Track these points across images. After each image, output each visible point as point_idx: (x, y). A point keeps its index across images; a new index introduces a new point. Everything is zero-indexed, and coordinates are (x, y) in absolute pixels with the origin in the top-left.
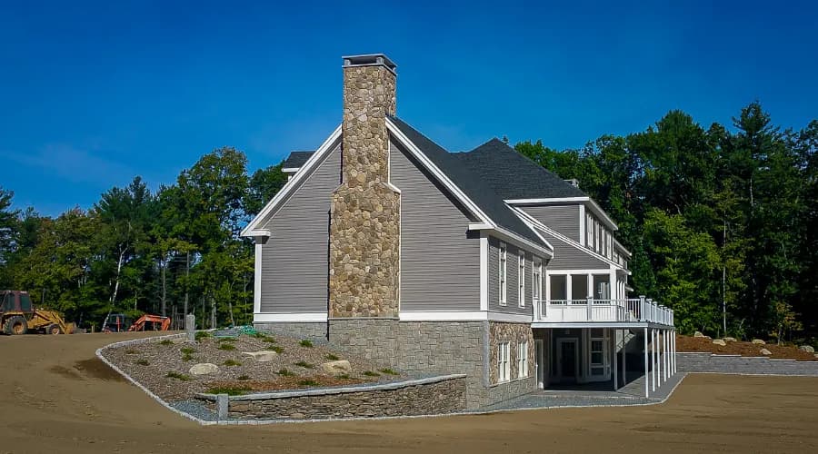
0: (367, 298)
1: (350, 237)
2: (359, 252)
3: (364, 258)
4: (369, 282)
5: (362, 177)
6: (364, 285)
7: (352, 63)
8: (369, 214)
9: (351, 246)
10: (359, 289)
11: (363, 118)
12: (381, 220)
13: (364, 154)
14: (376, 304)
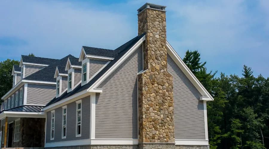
0: (162, 132)
1: (153, 99)
2: (158, 107)
3: (160, 110)
4: (163, 124)
5: (158, 67)
6: (160, 125)
7: (150, 7)
8: (161, 87)
9: (153, 103)
10: (158, 127)
11: (157, 36)
12: (168, 91)
13: (158, 55)
14: (167, 135)
